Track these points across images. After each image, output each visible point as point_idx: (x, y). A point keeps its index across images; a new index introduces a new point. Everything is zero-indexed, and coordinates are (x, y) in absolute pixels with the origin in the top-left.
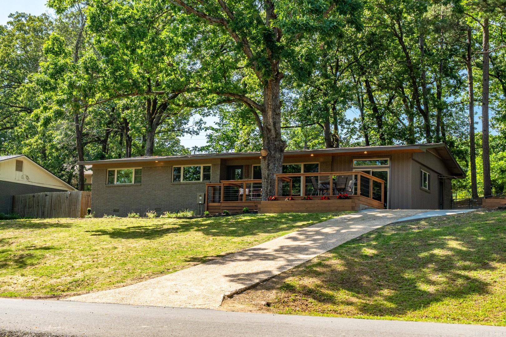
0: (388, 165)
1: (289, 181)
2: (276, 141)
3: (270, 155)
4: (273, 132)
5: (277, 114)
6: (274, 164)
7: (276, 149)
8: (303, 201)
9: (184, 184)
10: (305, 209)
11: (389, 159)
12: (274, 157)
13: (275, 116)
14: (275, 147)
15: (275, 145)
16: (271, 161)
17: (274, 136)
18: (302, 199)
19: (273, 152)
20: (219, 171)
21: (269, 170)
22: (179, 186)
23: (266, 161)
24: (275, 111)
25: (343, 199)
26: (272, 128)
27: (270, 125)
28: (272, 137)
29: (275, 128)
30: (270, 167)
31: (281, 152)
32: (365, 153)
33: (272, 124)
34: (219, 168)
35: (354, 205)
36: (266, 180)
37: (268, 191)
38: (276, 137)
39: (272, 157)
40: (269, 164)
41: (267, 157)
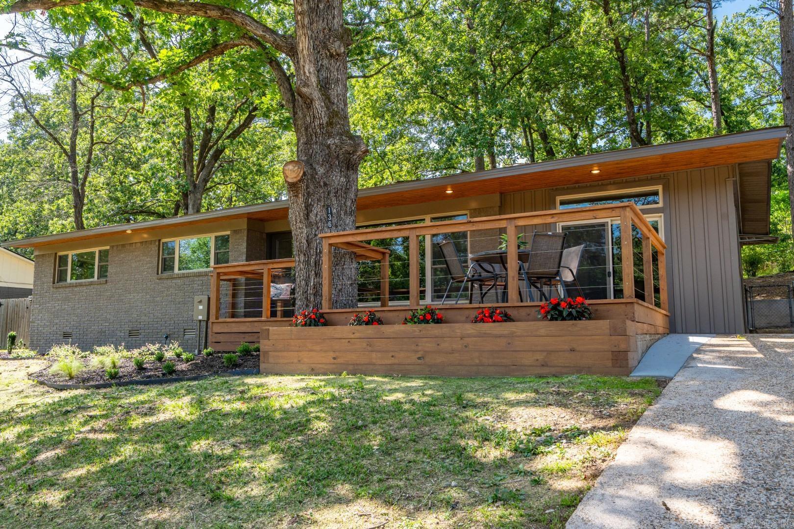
0: (661, 205)
1: (379, 257)
2: (330, 136)
3: (313, 177)
4: (318, 104)
5: (332, 56)
6: (327, 207)
7: (329, 160)
8: (410, 327)
9: (179, 277)
10: (414, 358)
11: (660, 188)
12: (325, 184)
13: (325, 62)
14: (329, 154)
15: (329, 147)
16: (317, 196)
17: (325, 120)
18: (405, 322)
19: (321, 170)
20: (245, 245)
21: (310, 225)
22: (169, 281)
23: (301, 199)
24: (325, 47)
25: (571, 317)
26: (316, 95)
27: (306, 85)
28: (317, 123)
29: (327, 98)
30: (312, 217)
31: (348, 169)
32: (596, 172)
33: (314, 79)
34: (245, 238)
35: (623, 347)
36: (302, 258)
37: (310, 291)
38: (330, 124)
39: (318, 185)
40: (308, 208)
41: (303, 186)
